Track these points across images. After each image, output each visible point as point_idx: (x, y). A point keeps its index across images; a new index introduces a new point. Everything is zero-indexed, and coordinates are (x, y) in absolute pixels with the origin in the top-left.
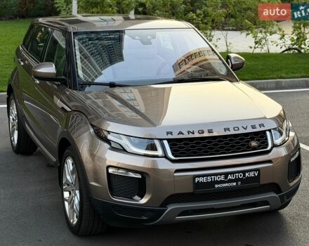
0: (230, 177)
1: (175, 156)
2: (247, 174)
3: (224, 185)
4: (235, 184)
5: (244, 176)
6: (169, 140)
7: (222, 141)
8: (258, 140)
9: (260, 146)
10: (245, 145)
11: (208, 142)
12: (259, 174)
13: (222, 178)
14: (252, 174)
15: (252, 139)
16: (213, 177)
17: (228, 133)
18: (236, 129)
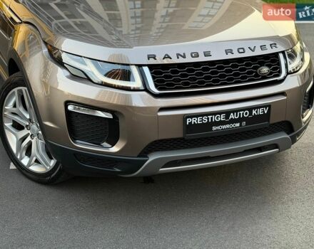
0: (232, 116)
1: (159, 89)
2: (254, 112)
3: (224, 127)
4: (238, 125)
5: (251, 113)
6: (151, 67)
7: (223, 68)
8: (269, 66)
9: (271, 73)
10: (253, 72)
11: (205, 69)
12: (269, 111)
13: (222, 118)
14: (260, 112)
15: (262, 64)
16: (210, 117)
17: (230, 56)
18: (241, 51)
